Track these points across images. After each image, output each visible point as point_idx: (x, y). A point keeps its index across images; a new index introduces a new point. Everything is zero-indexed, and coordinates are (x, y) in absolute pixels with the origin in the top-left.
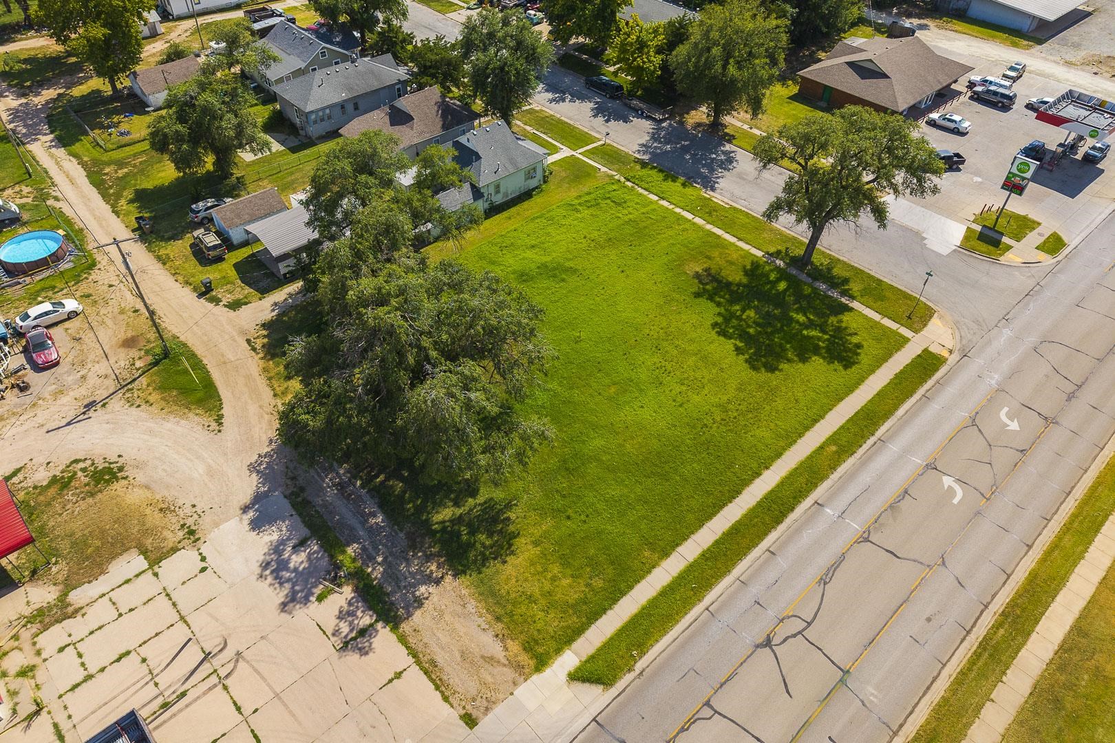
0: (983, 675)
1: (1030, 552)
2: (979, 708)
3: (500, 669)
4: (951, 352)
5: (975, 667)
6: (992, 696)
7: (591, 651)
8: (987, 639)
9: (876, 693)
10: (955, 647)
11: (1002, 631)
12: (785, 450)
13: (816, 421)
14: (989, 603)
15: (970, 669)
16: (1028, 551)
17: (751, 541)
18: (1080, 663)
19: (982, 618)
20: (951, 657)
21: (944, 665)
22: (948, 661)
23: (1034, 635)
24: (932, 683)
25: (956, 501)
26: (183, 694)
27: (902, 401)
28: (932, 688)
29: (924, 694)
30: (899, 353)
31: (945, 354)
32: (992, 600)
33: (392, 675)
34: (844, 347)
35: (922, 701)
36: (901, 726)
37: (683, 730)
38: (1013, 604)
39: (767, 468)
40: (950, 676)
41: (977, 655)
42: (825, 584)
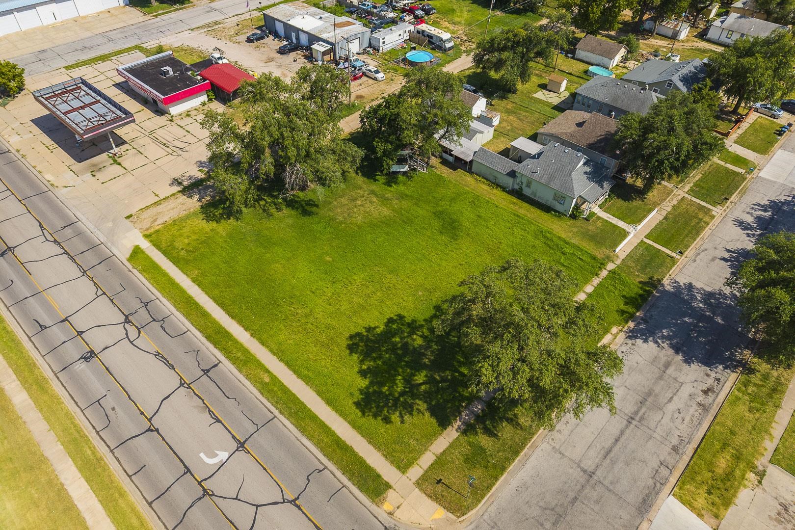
0: (65, 429)
1: (145, 503)
2: (48, 420)
3: (149, 223)
4: (391, 514)
5: (72, 426)
6: (52, 431)
7: (147, 252)
8: (88, 441)
9: (80, 368)
10: (91, 421)
11: (89, 452)
12: (267, 347)
13: (295, 372)
14: (113, 454)
15: (72, 423)
16: (147, 501)
17: (196, 321)
18: (47, 497)
19: (105, 445)
20: (85, 416)
21: (82, 411)
22: (84, 414)
23: (79, 475)
24: (74, 401)
25: (202, 455)
26: (167, 147)
27: (317, 445)
28: (72, 400)
29: (70, 394)
30: (383, 458)
31: (387, 506)
32: (115, 457)
33: (157, 194)
34: (384, 407)
35: (67, 393)
36: (58, 378)
37: (95, 283)
38: (105, 468)
39: (252, 335)
40: (75, 413)
41: (79, 431)
42: (156, 355)
